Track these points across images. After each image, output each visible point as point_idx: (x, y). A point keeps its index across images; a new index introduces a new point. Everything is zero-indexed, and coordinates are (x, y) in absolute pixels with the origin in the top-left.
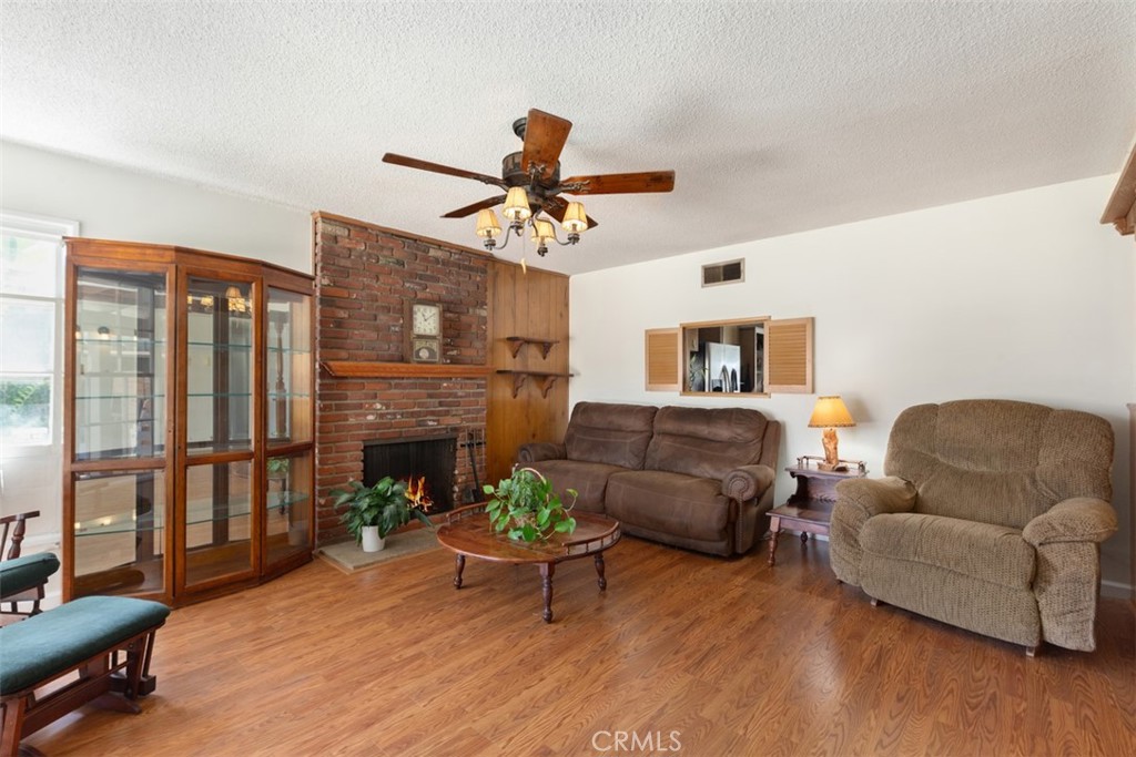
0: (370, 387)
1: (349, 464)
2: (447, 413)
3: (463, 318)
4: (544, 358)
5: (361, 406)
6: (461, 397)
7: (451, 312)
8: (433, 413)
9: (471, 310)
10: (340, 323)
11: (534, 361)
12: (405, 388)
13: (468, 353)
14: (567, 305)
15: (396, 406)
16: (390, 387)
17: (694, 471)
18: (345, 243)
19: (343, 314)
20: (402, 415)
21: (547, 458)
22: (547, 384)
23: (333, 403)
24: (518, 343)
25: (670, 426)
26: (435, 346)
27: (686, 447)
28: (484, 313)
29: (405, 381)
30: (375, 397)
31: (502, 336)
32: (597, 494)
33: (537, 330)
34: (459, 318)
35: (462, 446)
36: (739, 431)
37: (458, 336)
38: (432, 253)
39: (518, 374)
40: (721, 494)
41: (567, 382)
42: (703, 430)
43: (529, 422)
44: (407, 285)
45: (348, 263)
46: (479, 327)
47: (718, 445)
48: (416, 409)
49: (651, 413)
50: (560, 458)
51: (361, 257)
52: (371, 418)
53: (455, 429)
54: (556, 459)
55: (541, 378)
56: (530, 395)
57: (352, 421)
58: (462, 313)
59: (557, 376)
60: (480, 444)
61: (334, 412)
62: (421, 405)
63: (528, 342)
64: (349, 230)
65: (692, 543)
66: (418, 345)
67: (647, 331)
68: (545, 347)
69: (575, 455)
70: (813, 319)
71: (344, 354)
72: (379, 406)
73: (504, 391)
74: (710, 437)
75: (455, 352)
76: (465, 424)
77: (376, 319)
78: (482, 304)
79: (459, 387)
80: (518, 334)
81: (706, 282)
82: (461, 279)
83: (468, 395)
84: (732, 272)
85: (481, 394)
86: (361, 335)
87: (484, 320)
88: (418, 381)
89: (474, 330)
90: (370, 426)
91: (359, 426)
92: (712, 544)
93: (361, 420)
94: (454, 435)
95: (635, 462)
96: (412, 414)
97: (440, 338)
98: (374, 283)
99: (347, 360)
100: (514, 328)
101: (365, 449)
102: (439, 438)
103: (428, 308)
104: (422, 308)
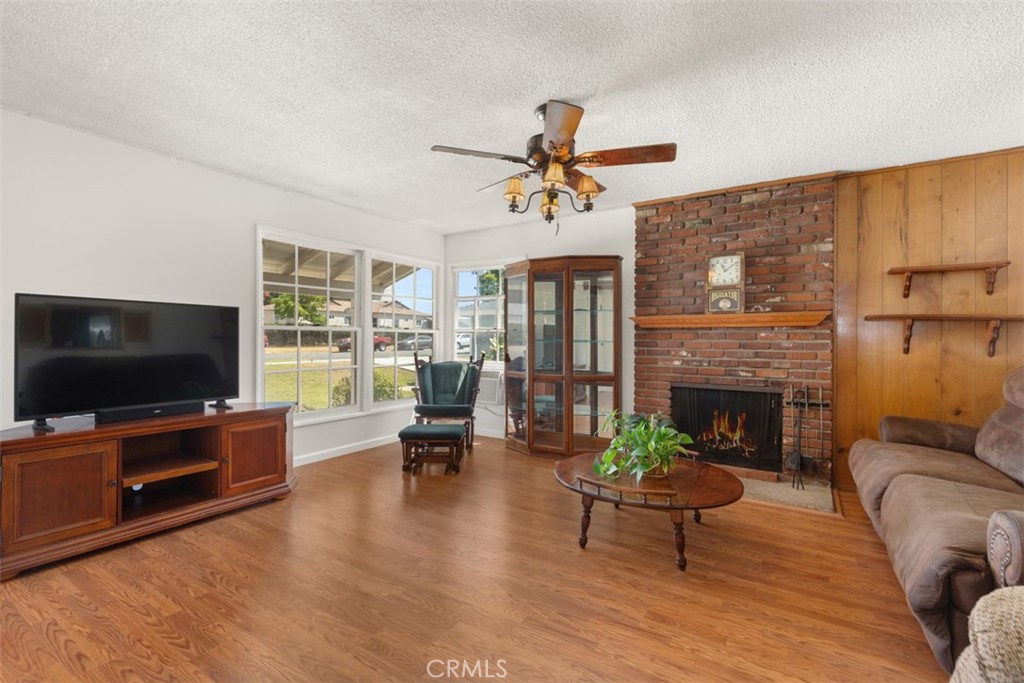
0: (676, 336)
1: (658, 399)
2: (767, 365)
3: (790, 259)
4: (988, 290)
5: (669, 353)
6: (788, 349)
7: (772, 255)
8: (747, 364)
9: (803, 249)
10: (650, 286)
11: (961, 299)
12: (713, 338)
13: (796, 298)
15: (702, 354)
16: (697, 337)
18: (655, 220)
19: (652, 278)
20: (709, 362)
23: (646, 349)
26: (735, 295)
28: (828, 247)
29: (713, 331)
30: (682, 345)
34: (784, 259)
35: (788, 403)
37: (783, 280)
38: (745, 199)
43: (943, 391)
44: (714, 240)
45: (657, 236)
46: (818, 265)
48: (725, 358)
51: (667, 227)
52: (677, 363)
53: (778, 384)
57: (661, 364)
58: (790, 254)
61: (646, 357)
62: (730, 355)
64: (657, 209)
66: (715, 296)
71: (653, 310)
72: (684, 354)
73: (883, 346)
75: (778, 299)
76: (793, 379)
77: (682, 278)
78: (823, 237)
79: (784, 336)
80: (915, 264)
82: (787, 216)
83: (802, 347)
85: (824, 346)
86: (670, 294)
87: (829, 256)
89: (809, 268)
90: (676, 370)
91: (667, 370)
93: (668, 364)
94: (777, 390)
96: (721, 363)
97: (742, 287)
98: (680, 247)
99: (657, 314)
100: (906, 256)
101: (673, 389)
102: (755, 390)
103: (728, 259)
104: (721, 260)
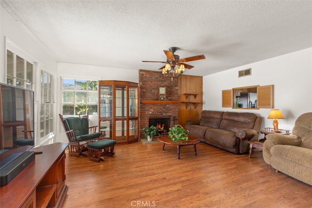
0: (150, 106)
1: (146, 122)
2: (168, 112)
3: (172, 90)
4: (195, 99)
5: (148, 110)
6: (171, 108)
8: (165, 112)
9: (174, 88)
10: (144, 93)
11: (192, 99)
12: (158, 106)
13: (173, 98)
14: (202, 84)
15: (156, 110)
16: (155, 106)
17: (232, 130)
18: (145, 75)
19: (144, 90)
20: (157, 112)
21: (193, 124)
22: (196, 105)
23: (143, 109)
24: (187, 95)
25: (227, 117)
26: (164, 97)
27: (231, 123)
28: (177, 88)
30: (151, 108)
31: (183, 93)
32: (203, 134)
33: (193, 91)
35: (172, 120)
36: (247, 119)
37: (171, 94)
39: (187, 103)
40: (235, 136)
41: (202, 105)
42: (236, 119)
43: (190, 115)
44: (158, 83)
45: (146, 80)
46: (176, 91)
47: (240, 123)
49: (222, 113)
50: (197, 125)
51: (148, 78)
52: (150, 113)
53: (170, 116)
54: (196, 124)
55: (194, 104)
56: (191, 108)
57: (146, 113)
58: (172, 89)
59: (199, 103)
60: (176, 120)
61: (143, 111)
62: (162, 110)
63: (190, 95)
64: (146, 72)
65: (227, 149)
66: (160, 96)
67: (222, 91)
68: (195, 96)
69: (201, 124)
70: (273, 86)
71: (145, 99)
72: (152, 110)
73: (183, 107)
74: (238, 121)
75: (170, 98)
76: (172, 115)
77: (151, 91)
78: (177, 86)
79: (171, 106)
80: (187, 93)
81: (240, 76)
83: (173, 108)
84: (247, 72)
85: (177, 108)
86: (149, 95)
87: (177, 90)
88: (161, 105)
89: (175, 92)
90: (150, 114)
91: (148, 114)
92: (231, 149)
93: (148, 113)
94: (170, 117)
95: (217, 126)
96: (160, 112)
97: (166, 95)
98: (151, 83)
99: (145, 100)
100: (186, 91)
101: (149, 119)
102: (166, 118)
103: (163, 88)
104: (161, 88)
